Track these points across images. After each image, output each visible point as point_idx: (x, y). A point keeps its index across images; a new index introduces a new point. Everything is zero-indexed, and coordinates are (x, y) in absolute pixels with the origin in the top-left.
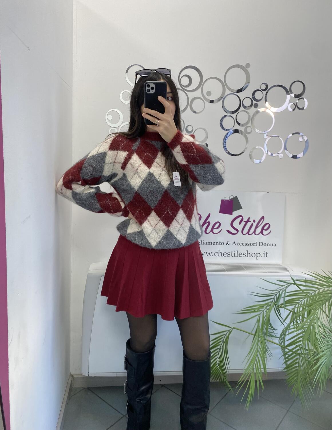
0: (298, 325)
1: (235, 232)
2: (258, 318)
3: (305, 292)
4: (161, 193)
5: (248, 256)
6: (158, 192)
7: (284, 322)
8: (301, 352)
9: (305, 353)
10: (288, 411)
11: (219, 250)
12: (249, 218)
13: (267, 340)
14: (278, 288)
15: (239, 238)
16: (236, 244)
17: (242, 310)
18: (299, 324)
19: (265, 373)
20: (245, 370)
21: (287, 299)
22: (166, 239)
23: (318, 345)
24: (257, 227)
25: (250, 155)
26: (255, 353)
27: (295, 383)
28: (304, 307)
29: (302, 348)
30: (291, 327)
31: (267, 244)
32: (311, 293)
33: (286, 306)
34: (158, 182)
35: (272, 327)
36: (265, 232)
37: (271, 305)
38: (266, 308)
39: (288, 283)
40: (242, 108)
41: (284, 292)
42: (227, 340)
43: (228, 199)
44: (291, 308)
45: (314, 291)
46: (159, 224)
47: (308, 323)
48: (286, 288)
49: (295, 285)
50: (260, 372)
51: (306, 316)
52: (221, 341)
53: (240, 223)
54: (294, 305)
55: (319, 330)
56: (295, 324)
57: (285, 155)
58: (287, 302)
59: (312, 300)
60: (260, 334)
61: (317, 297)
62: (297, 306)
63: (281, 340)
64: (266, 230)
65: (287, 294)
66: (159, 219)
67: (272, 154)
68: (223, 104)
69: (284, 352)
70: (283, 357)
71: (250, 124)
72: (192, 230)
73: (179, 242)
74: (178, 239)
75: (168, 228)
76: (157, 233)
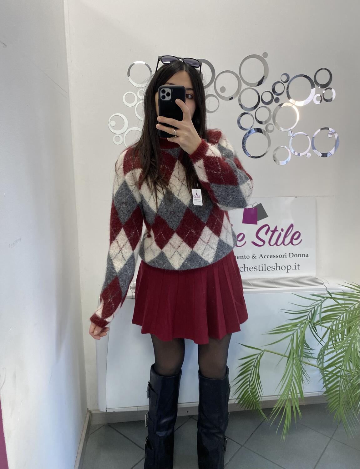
0: (337, 344)
1: (261, 243)
3: (344, 306)
4: (183, 213)
5: (277, 269)
6: (179, 212)
7: (321, 341)
9: (346, 374)
10: (331, 438)
11: (244, 265)
12: (276, 227)
13: (304, 362)
14: (313, 304)
15: (266, 249)
18: (339, 342)
19: (302, 398)
20: (280, 396)
21: (324, 315)
22: (190, 260)
24: (285, 236)
25: (274, 157)
26: (290, 376)
27: (337, 408)
28: (344, 324)
29: (343, 370)
30: (329, 347)
31: (299, 255)
32: (350, 308)
33: (322, 323)
34: (178, 200)
35: (308, 347)
36: (295, 242)
37: (305, 322)
38: (300, 326)
39: (324, 298)
40: (261, 103)
41: (319, 308)
42: (258, 364)
43: (251, 207)
44: (328, 325)
45: (353, 305)
46: (182, 245)
47: (349, 342)
48: (322, 303)
49: (332, 299)
50: (296, 397)
51: (346, 333)
52: (252, 366)
53: (266, 233)
54: (332, 321)
56: (334, 342)
57: (314, 155)
58: (323, 319)
59: (352, 314)
61: (357, 311)
62: (335, 323)
63: (319, 361)
64: (296, 239)
65: (323, 310)
66: (182, 240)
68: (239, 100)
69: (323, 374)
70: (323, 379)
71: (271, 121)
72: (222, 245)
73: (205, 262)
74: (204, 259)
75: (192, 249)
76: (180, 255)
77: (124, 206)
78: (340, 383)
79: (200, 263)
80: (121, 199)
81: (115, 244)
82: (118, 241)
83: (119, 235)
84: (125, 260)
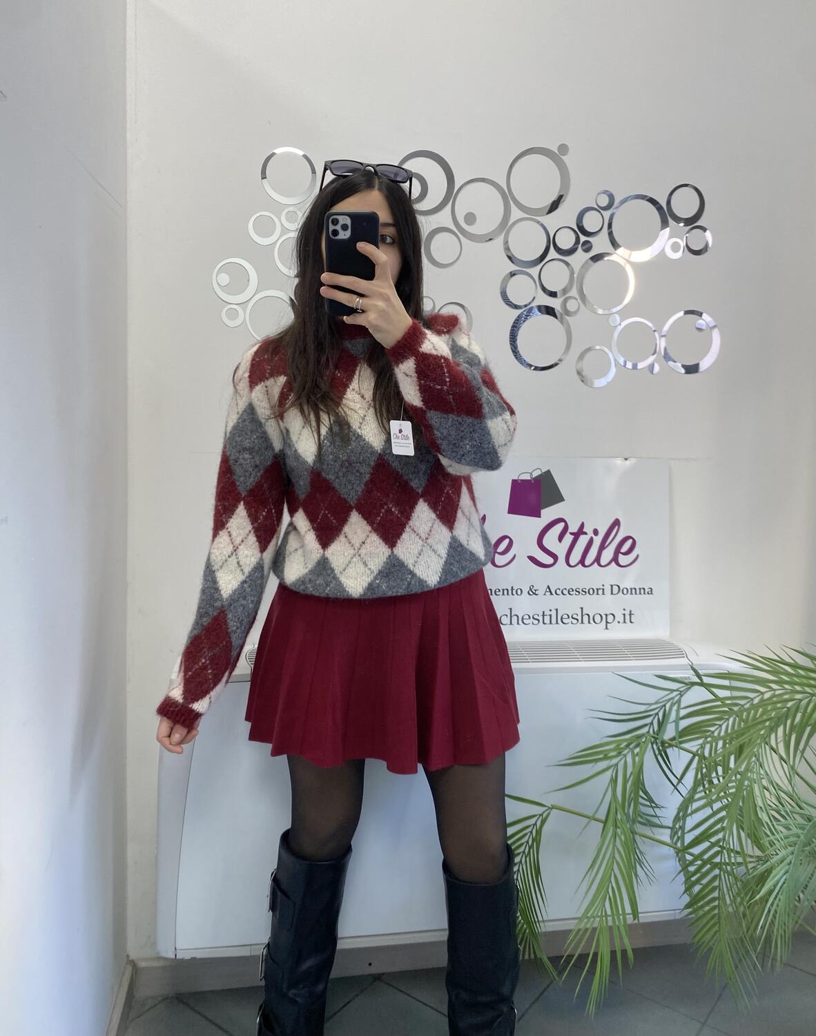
0: (713, 790)
1: (549, 560)
2: (612, 776)
3: (728, 702)
4: (369, 465)
6: (360, 462)
7: (677, 783)
8: (723, 861)
9: (733, 860)
10: (703, 1024)
12: (582, 526)
13: (640, 835)
15: (560, 575)
16: (554, 593)
17: (573, 756)
18: (717, 785)
22: (387, 576)
23: (764, 836)
24: (602, 547)
26: (608, 862)
27: (714, 944)
30: (697, 796)
31: (631, 589)
32: (743, 706)
33: (682, 743)
34: (359, 437)
35: (651, 800)
36: (623, 560)
39: (685, 684)
40: (552, 252)
42: (538, 839)
43: (527, 477)
44: (693, 746)
45: (749, 700)
46: (368, 541)
48: (682, 696)
49: (703, 688)
52: (523, 843)
53: (561, 538)
54: (701, 738)
55: (764, 798)
56: (707, 786)
58: (684, 733)
60: (619, 817)
61: (758, 711)
63: (675, 834)
64: (626, 554)
65: (684, 712)
66: (368, 528)
67: (635, 366)
68: (506, 243)
69: (682, 860)
70: (682, 873)
71: (574, 292)
72: (456, 549)
73: (421, 582)
74: (418, 575)
75: (392, 550)
76: (365, 564)
77: (247, 456)
78: (719, 881)
79: (409, 584)
80: (241, 441)
81: (224, 537)
82: (232, 532)
83: (234, 517)
84: (243, 574)
